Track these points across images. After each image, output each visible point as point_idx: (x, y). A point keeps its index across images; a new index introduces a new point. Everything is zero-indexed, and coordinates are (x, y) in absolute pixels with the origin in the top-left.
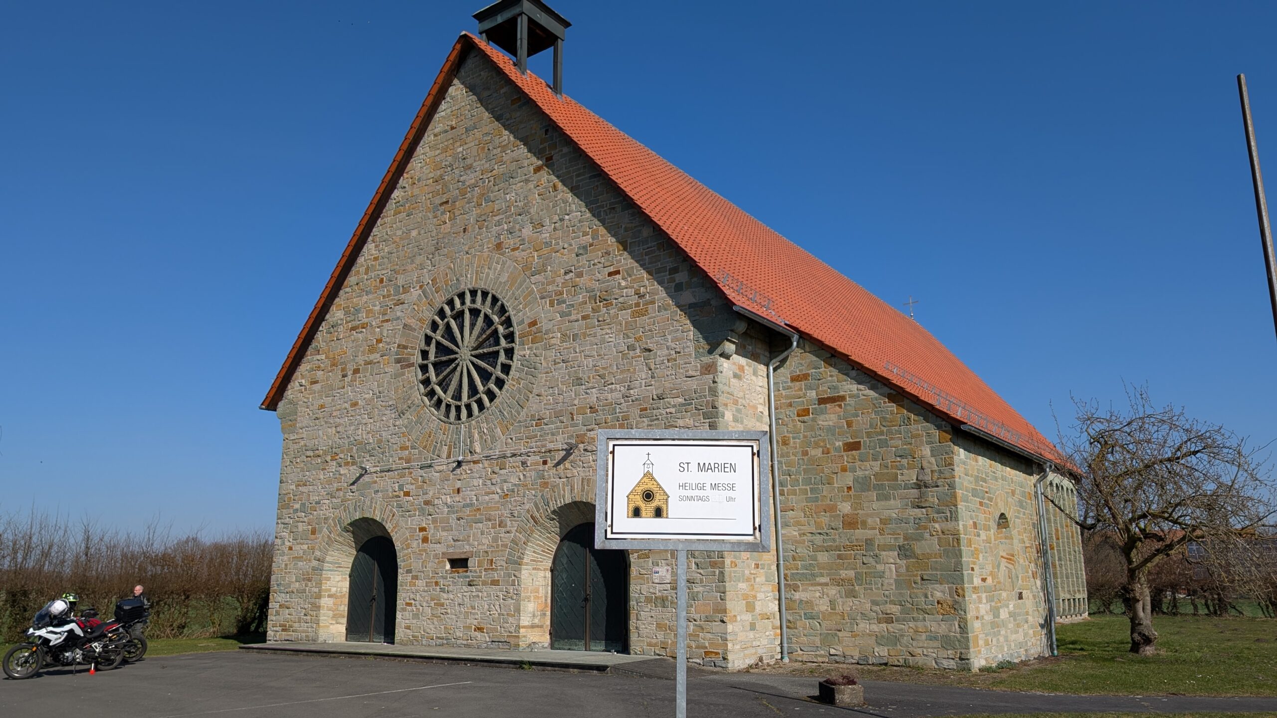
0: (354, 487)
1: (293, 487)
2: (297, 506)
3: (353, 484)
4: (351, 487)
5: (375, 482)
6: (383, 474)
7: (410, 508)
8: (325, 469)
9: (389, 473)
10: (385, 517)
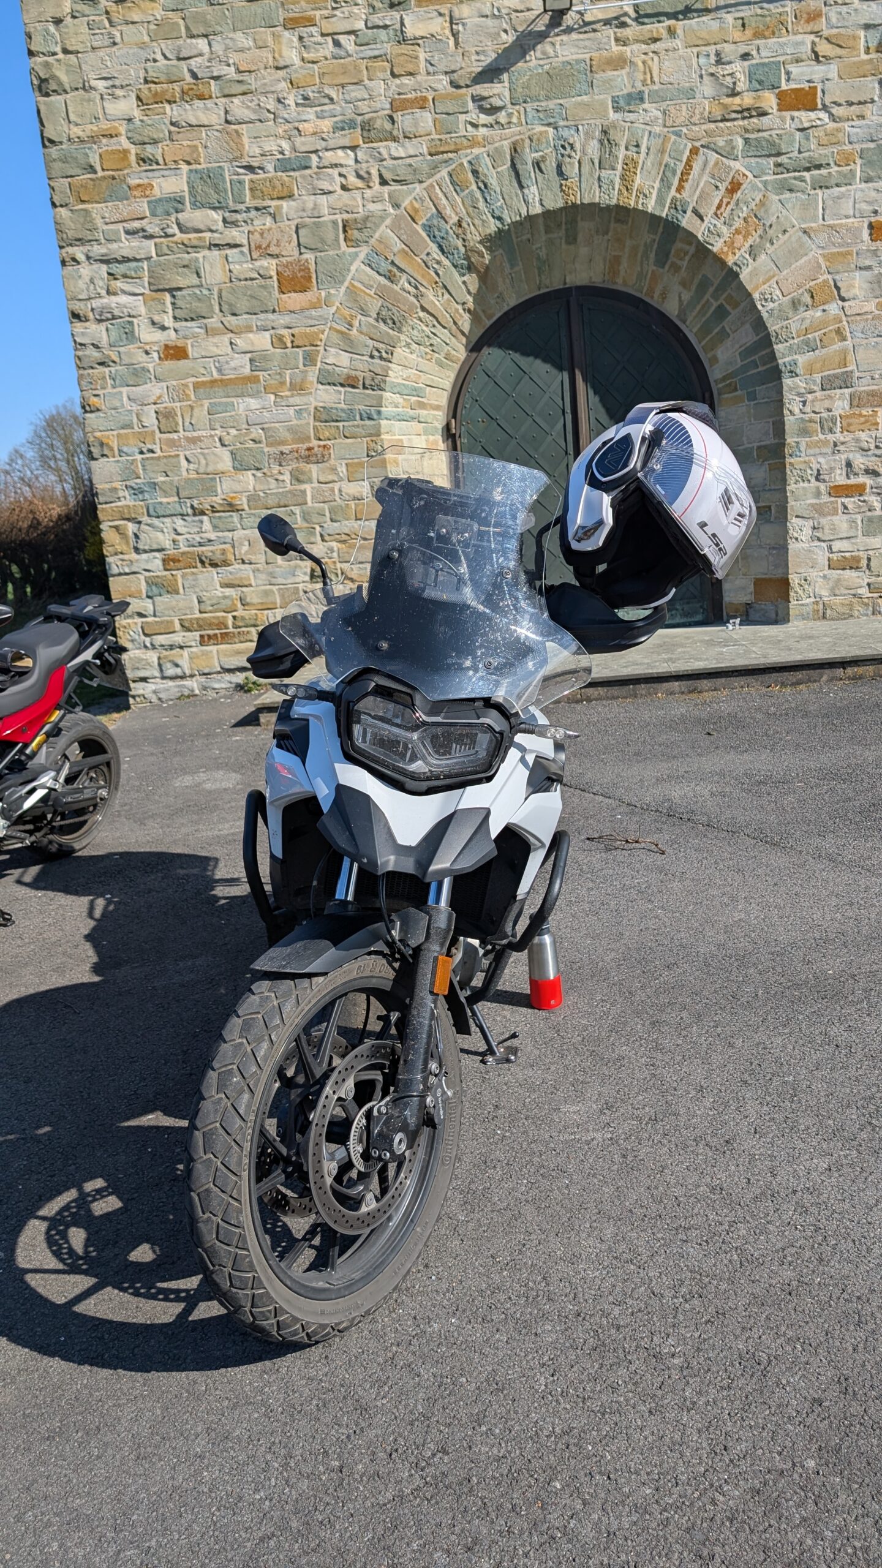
1: (126, 106)
2: (173, 184)
4: (481, 89)
5: (619, 63)
6: (659, 28)
7: (817, 152)
9: (693, 23)
10: (690, 196)
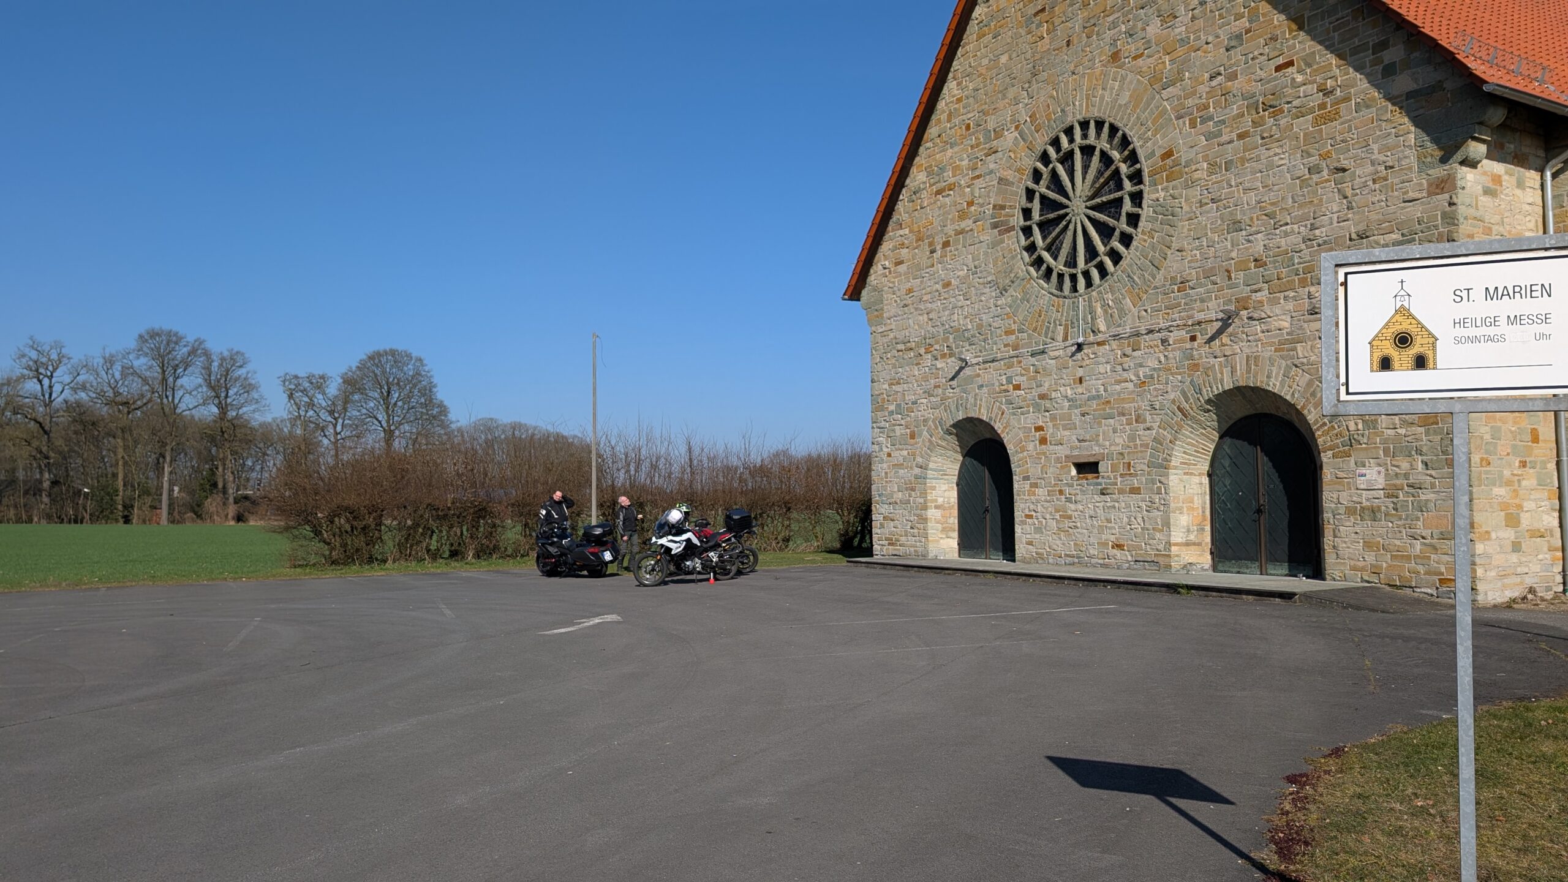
0: (954, 383)
1: (886, 386)
2: (892, 408)
3: (953, 379)
4: (951, 383)
5: (978, 375)
6: (987, 365)
7: (1022, 404)
8: (920, 364)
9: (994, 364)
10: (993, 416)
